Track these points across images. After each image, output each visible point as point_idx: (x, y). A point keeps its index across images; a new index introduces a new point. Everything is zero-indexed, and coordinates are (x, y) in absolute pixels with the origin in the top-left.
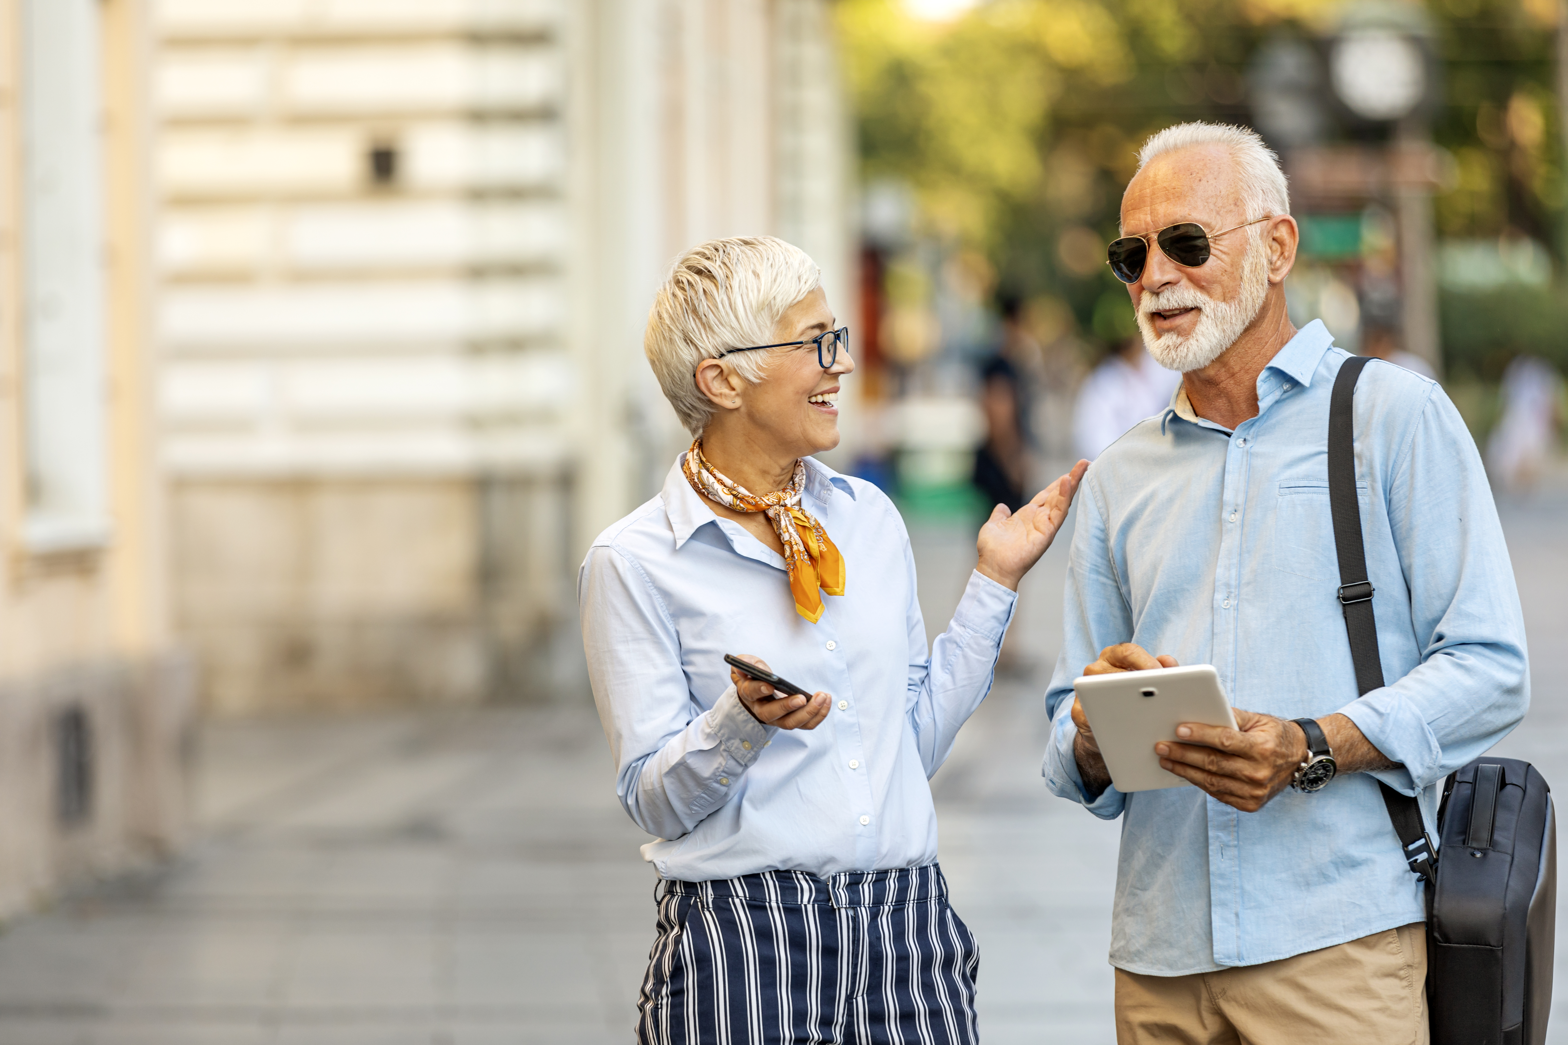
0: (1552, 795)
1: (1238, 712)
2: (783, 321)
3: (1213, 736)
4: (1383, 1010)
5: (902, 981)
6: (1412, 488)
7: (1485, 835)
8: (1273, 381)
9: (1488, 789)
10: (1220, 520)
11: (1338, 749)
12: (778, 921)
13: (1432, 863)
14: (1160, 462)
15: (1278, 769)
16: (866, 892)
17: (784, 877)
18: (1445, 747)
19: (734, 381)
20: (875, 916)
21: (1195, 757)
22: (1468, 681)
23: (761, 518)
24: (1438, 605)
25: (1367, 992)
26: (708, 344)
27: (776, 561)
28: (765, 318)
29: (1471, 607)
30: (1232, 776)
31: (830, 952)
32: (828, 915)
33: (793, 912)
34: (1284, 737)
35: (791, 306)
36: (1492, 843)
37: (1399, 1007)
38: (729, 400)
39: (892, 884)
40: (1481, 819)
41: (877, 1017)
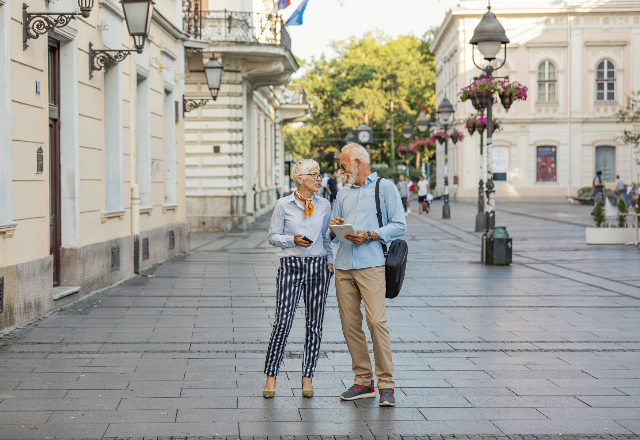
0: (408, 246)
1: (356, 230)
2: (310, 171)
3: (352, 235)
4: (379, 277)
5: (314, 274)
6: (388, 198)
7: (396, 252)
8: (368, 180)
9: (397, 245)
10: (358, 201)
11: (373, 237)
12: (294, 264)
13: (387, 256)
14: (349, 190)
15: (363, 240)
16: (308, 261)
17: (295, 258)
18: (391, 237)
19: (302, 180)
20: (309, 264)
21: (350, 237)
22: (395, 228)
23: (304, 202)
24: (392, 216)
25: (377, 275)
26: (299, 173)
27: (303, 208)
28: (307, 171)
29: (397, 217)
30: (356, 240)
31: (301, 269)
32: (301, 264)
33: (296, 263)
34: (364, 235)
35: (312, 169)
36: (397, 253)
37: (381, 277)
38: (301, 183)
39: (313, 260)
40: (396, 249)
41: (309, 280)
